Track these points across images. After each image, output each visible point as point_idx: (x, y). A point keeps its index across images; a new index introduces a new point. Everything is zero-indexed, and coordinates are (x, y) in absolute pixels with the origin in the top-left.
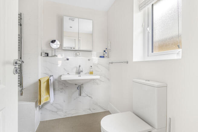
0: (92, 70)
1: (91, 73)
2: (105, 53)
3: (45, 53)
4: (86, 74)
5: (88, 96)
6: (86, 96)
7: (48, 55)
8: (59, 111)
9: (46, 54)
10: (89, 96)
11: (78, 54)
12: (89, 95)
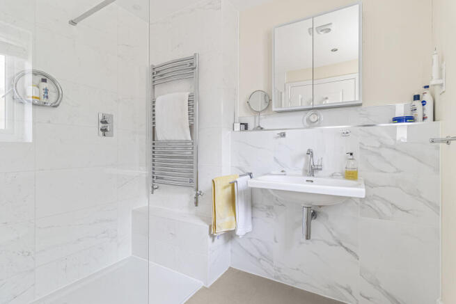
0: (351, 164)
1: (351, 175)
2: (418, 104)
3: (241, 124)
4: (332, 176)
5: (341, 245)
6: (335, 243)
7: (246, 128)
8: (264, 260)
9: (243, 126)
10: (346, 248)
11: (313, 118)
12: (346, 245)
